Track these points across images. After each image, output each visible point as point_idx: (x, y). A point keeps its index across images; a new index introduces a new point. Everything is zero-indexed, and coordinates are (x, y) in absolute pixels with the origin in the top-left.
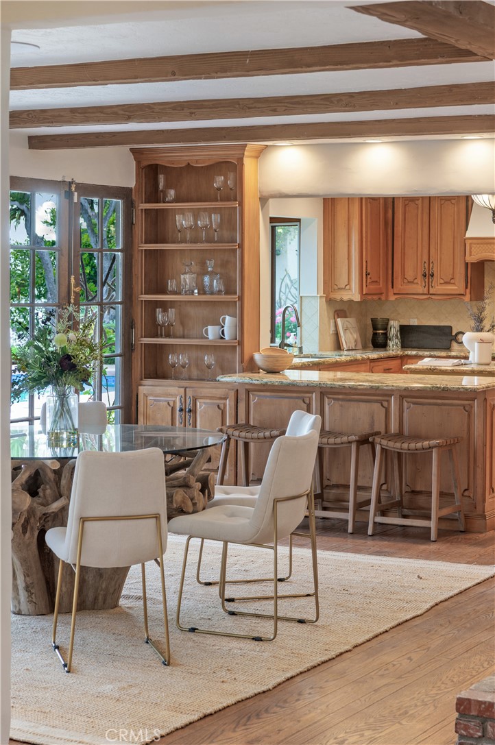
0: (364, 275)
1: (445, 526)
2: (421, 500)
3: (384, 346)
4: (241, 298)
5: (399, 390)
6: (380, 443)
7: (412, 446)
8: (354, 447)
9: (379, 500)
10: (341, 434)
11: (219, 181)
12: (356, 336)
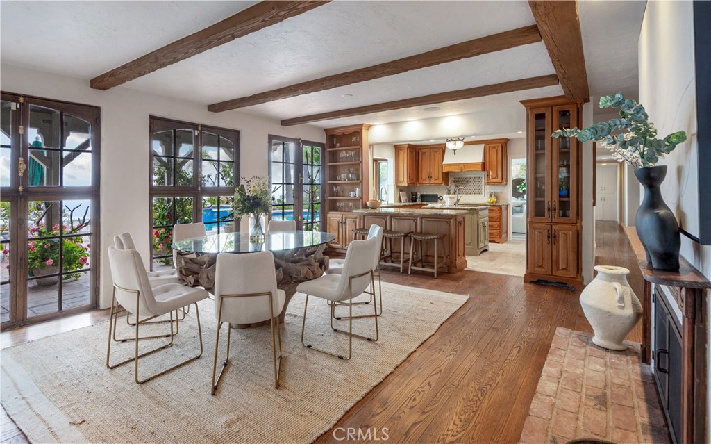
0: (409, 177)
1: (440, 270)
2: (430, 259)
3: (415, 201)
4: (362, 182)
5: (421, 215)
6: (414, 237)
7: (426, 238)
8: (403, 238)
9: (413, 259)
10: (398, 232)
11: (354, 139)
12: (406, 198)
